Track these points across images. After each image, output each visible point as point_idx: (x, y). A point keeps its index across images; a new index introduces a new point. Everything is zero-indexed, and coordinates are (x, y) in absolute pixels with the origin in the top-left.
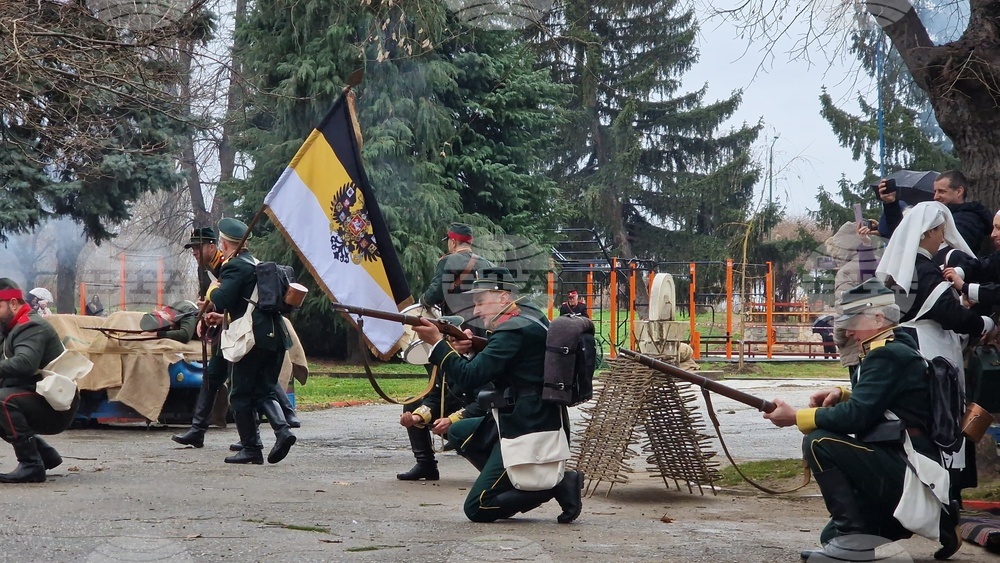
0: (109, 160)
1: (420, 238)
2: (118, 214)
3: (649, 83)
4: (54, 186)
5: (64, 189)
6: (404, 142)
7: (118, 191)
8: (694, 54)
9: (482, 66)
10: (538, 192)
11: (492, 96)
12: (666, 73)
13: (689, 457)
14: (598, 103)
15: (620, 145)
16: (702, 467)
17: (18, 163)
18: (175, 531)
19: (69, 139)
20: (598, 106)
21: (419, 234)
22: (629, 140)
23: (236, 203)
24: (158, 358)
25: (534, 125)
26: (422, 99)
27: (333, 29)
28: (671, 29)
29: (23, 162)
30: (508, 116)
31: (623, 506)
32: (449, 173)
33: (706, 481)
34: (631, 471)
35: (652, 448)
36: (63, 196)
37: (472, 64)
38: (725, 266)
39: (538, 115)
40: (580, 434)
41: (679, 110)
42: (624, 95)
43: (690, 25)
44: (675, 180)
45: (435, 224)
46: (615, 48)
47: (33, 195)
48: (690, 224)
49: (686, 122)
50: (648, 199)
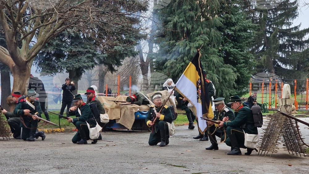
0: (116, 47)
1: (211, 72)
2: (119, 64)
3: (282, 23)
4: (99, 55)
5: (102, 56)
6: (206, 42)
7: (119, 57)
8: (297, 14)
9: (230, 18)
10: (247, 58)
11: (233, 28)
12: (288, 20)
13: (297, 145)
14: (266, 29)
15: (273, 43)
16: (300, 148)
17: (89, 49)
18: (139, 167)
19: (104, 41)
20: (266, 31)
21: (211, 70)
22: (276, 41)
23: (154, 60)
24: (131, 110)
25: (246, 37)
26: (212, 29)
27: (184, 7)
28: (290, 6)
29: (90, 48)
30: (238, 34)
31: (276, 160)
32: (220, 52)
33: (302, 152)
34: (278, 149)
35: (285, 141)
36: (102, 58)
37: (227, 18)
38: (306, 81)
39: (247, 34)
40: (262, 137)
41: (292, 32)
42: (274, 27)
43: (296, 5)
44: (290, 53)
45: (216, 67)
46: (272, 12)
47: (93, 58)
48: (295, 67)
49: (294, 35)
50: (282, 60)
